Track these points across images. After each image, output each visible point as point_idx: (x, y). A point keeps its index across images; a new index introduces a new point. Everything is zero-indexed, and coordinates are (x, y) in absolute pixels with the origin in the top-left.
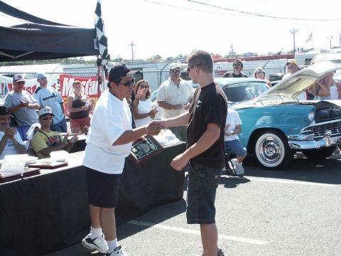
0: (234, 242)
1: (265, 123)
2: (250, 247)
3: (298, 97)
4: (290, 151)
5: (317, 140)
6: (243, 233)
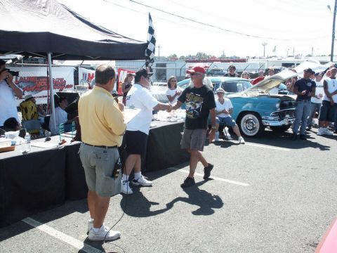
0: (228, 184)
1: (248, 107)
2: (239, 187)
3: (270, 92)
4: (262, 126)
5: (280, 120)
6: (233, 178)
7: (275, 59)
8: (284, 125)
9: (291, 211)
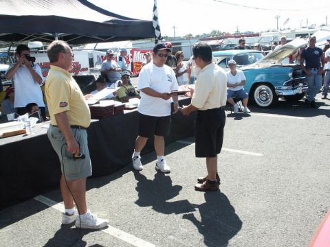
0: (241, 154)
1: (262, 79)
2: (252, 157)
3: (282, 62)
4: (276, 96)
5: (293, 89)
6: (247, 148)
7: (289, 31)
8: (297, 94)
9: (306, 178)
